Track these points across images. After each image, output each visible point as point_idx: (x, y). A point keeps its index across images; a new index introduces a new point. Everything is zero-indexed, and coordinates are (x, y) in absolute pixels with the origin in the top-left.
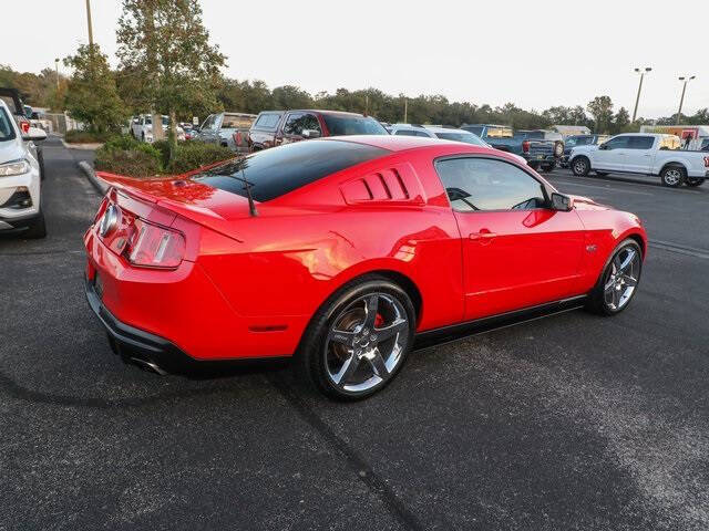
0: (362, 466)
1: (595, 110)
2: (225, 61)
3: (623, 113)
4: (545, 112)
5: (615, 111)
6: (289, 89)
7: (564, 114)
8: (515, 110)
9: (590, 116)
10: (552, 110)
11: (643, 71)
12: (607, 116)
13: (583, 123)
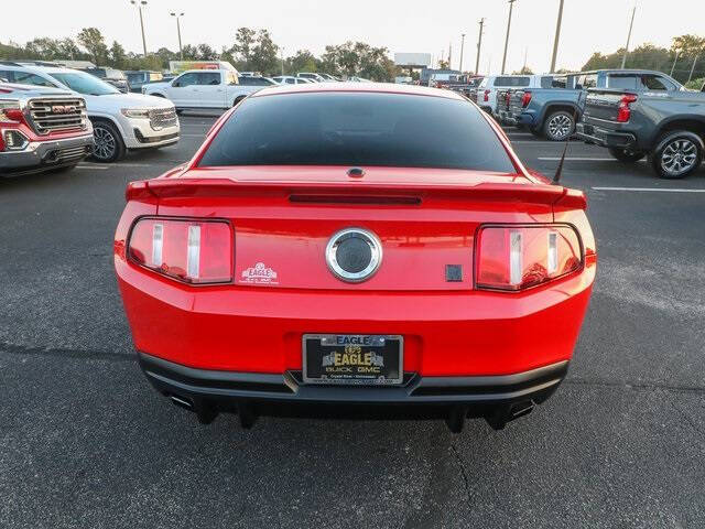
1: (87, 43)
3: (117, 47)
4: (29, 44)
7: (53, 46)
9: (83, 50)
10: (37, 41)
11: (139, 4)
12: (101, 49)
13: (79, 57)
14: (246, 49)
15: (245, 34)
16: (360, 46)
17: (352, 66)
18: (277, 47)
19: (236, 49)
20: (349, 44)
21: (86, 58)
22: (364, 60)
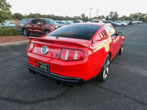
0: (121, 94)
1: (82, 17)
2: (11, 7)
3: (87, 17)
4: (73, 17)
5: (86, 17)
6: (18, 14)
7: (77, 17)
8: (68, 17)
10: (75, 17)
11: (91, 9)
12: (84, 17)
13: (81, 19)
14: (111, 16)
15: (112, 13)
16: (139, 14)
17: (136, 18)
18: (118, 15)
19: (109, 16)
20: (136, 13)
21: (82, 19)
22: (140, 17)
